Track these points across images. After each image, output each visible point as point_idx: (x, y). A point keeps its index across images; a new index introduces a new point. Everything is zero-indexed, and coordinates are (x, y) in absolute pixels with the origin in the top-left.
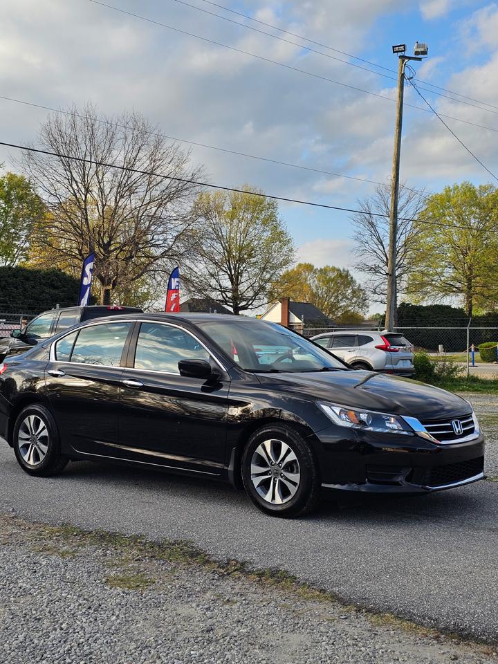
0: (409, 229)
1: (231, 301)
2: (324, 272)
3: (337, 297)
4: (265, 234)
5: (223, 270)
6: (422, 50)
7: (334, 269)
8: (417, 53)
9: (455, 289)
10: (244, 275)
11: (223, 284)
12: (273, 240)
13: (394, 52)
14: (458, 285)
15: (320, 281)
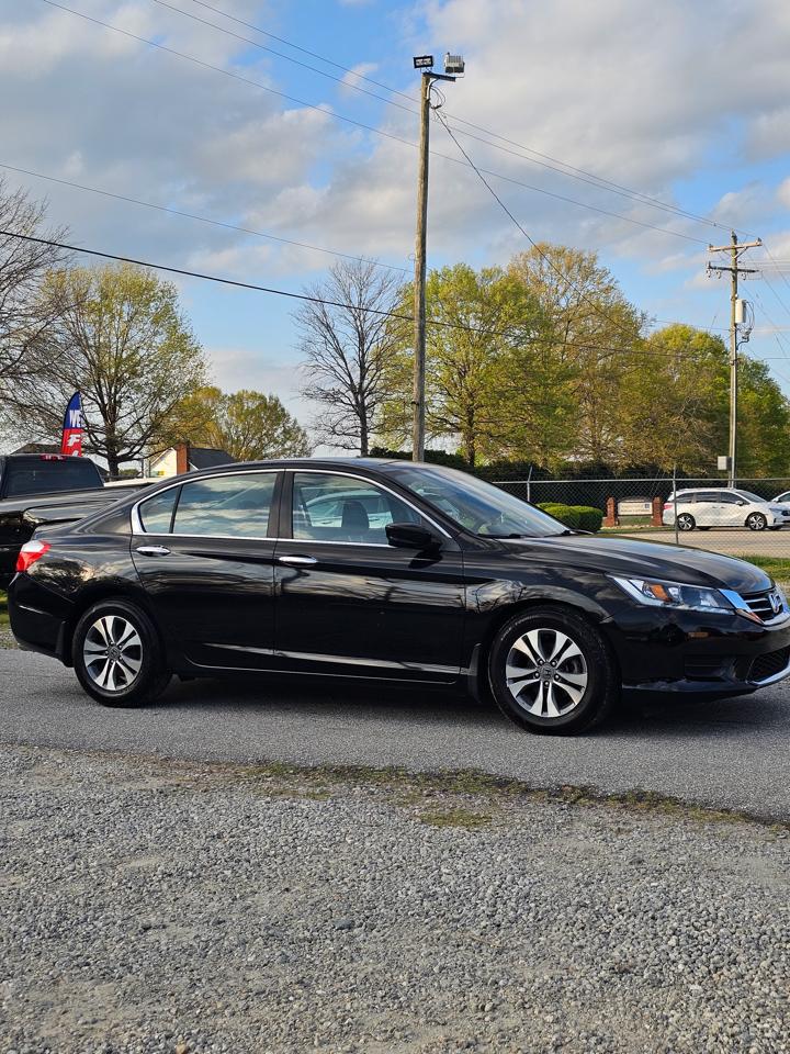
0: (382, 334)
1: (103, 446)
2: (237, 400)
3: (260, 440)
4: (157, 339)
5: (90, 398)
6: (457, 65)
7: (254, 396)
8: (449, 70)
9: (448, 426)
10: (124, 405)
11: (90, 420)
12: (171, 348)
13: (416, 67)
14: (453, 420)
15: (232, 415)
